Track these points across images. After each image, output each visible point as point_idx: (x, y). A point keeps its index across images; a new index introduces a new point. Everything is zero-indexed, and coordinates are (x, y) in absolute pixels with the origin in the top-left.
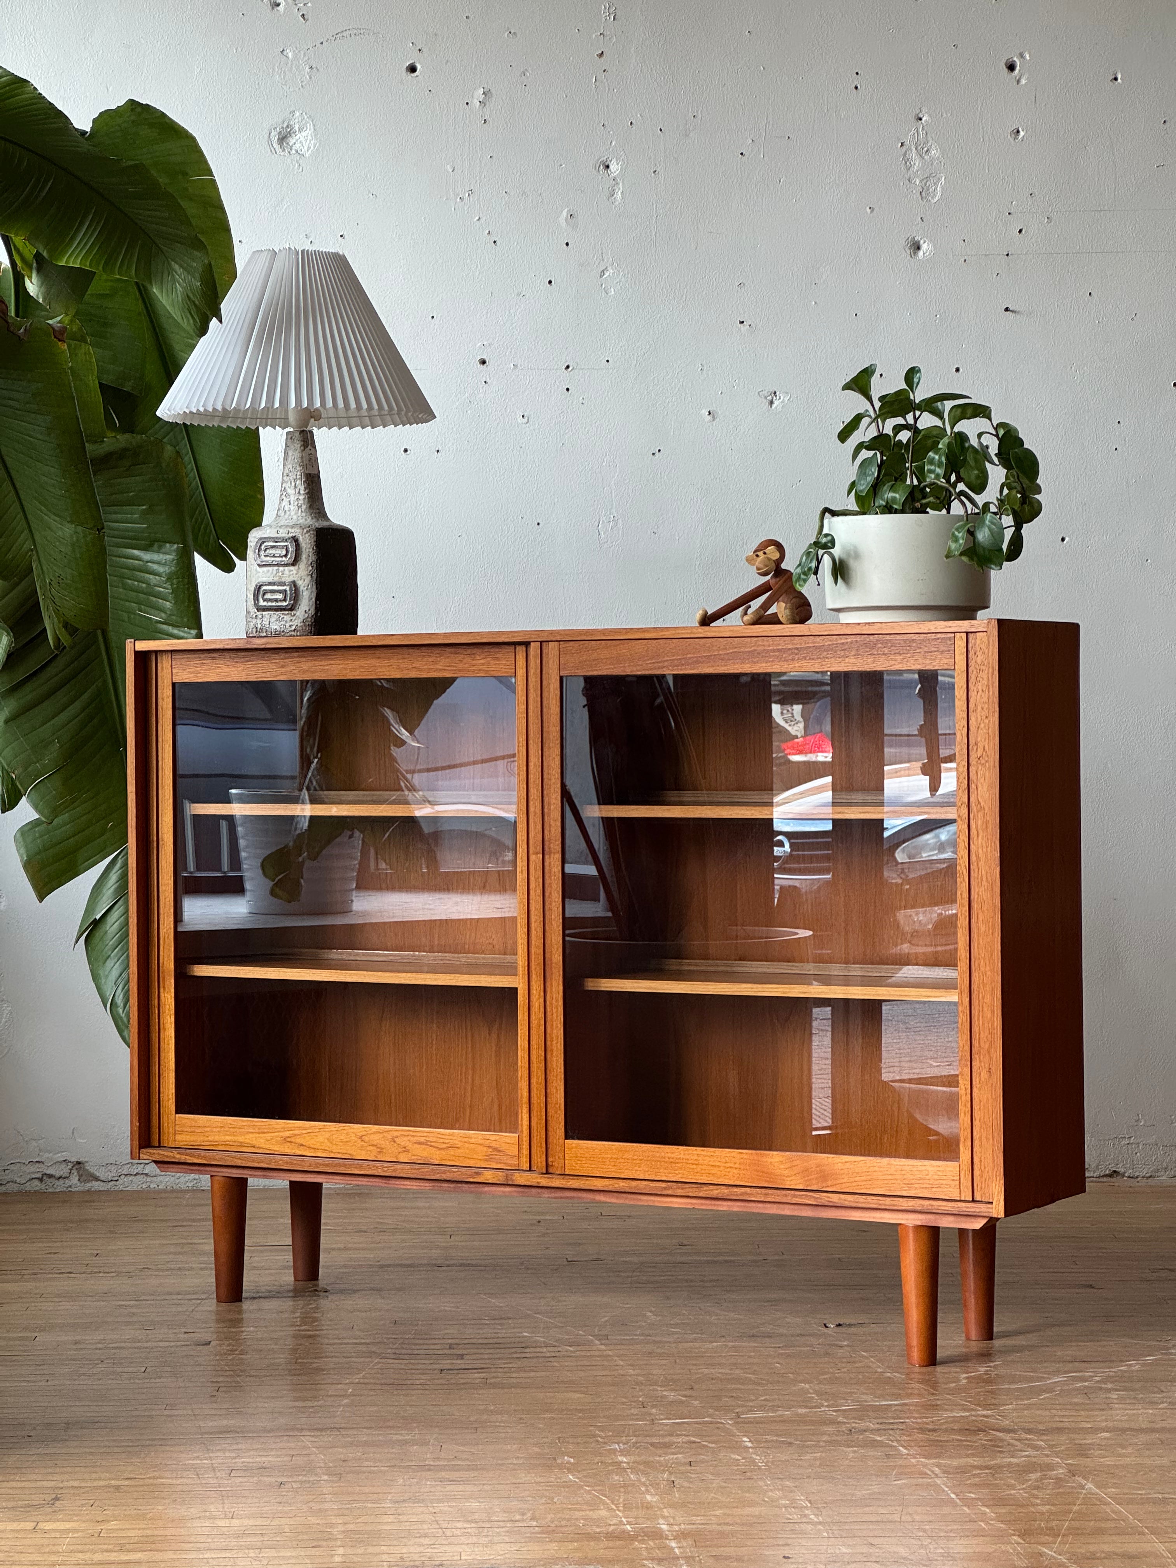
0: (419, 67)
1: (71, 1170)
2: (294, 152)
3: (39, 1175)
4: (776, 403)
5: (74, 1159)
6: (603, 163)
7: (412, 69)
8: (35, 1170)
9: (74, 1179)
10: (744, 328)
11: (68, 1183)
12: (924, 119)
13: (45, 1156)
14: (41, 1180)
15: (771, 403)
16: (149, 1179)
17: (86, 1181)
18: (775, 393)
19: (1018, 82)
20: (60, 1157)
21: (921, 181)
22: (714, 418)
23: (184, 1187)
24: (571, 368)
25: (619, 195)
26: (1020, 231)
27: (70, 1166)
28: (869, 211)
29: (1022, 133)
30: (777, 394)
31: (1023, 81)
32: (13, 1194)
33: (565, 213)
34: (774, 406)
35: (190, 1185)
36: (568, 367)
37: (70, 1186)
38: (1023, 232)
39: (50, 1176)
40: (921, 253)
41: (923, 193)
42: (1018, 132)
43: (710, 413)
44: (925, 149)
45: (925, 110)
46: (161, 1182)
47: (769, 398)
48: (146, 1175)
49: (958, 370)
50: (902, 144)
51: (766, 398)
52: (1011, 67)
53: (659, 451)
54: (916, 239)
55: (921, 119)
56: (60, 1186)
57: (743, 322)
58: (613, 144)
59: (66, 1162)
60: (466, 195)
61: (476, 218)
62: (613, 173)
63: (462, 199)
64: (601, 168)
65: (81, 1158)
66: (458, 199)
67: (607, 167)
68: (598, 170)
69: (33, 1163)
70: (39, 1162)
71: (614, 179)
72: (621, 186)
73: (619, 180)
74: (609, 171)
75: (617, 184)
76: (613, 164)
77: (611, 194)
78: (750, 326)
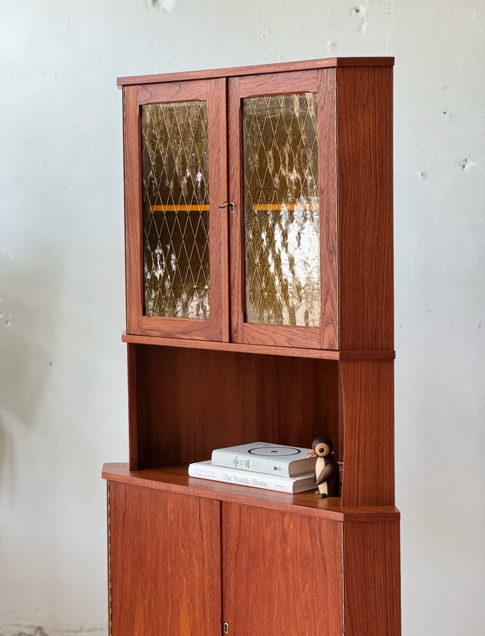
1: (36, 632)
2: (161, 9)
4: (467, 167)
5: (37, 624)
6: (354, 8)
8: (16, 630)
10: (446, 117)
13: (21, 622)
15: (464, 166)
18: (466, 160)
20: (29, 623)
22: (425, 178)
25: (364, 29)
27: (35, 629)
30: (468, 160)
33: (329, 43)
34: (465, 169)
43: (422, 174)
47: (462, 163)
51: (460, 163)
57: (445, 113)
59: (32, 626)
60: (267, 33)
61: (273, 48)
62: (361, 14)
63: (264, 36)
64: (354, 11)
65: (41, 625)
66: (262, 36)
67: (358, 11)
68: (351, 14)
69: (13, 625)
70: (18, 625)
71: (362, 19)
72: (366, 23)
73: (364, 19)
74: (358, 14)
75: (363, 22)
76: (361, 9)
77: (360, 29)
78: (450, 115)
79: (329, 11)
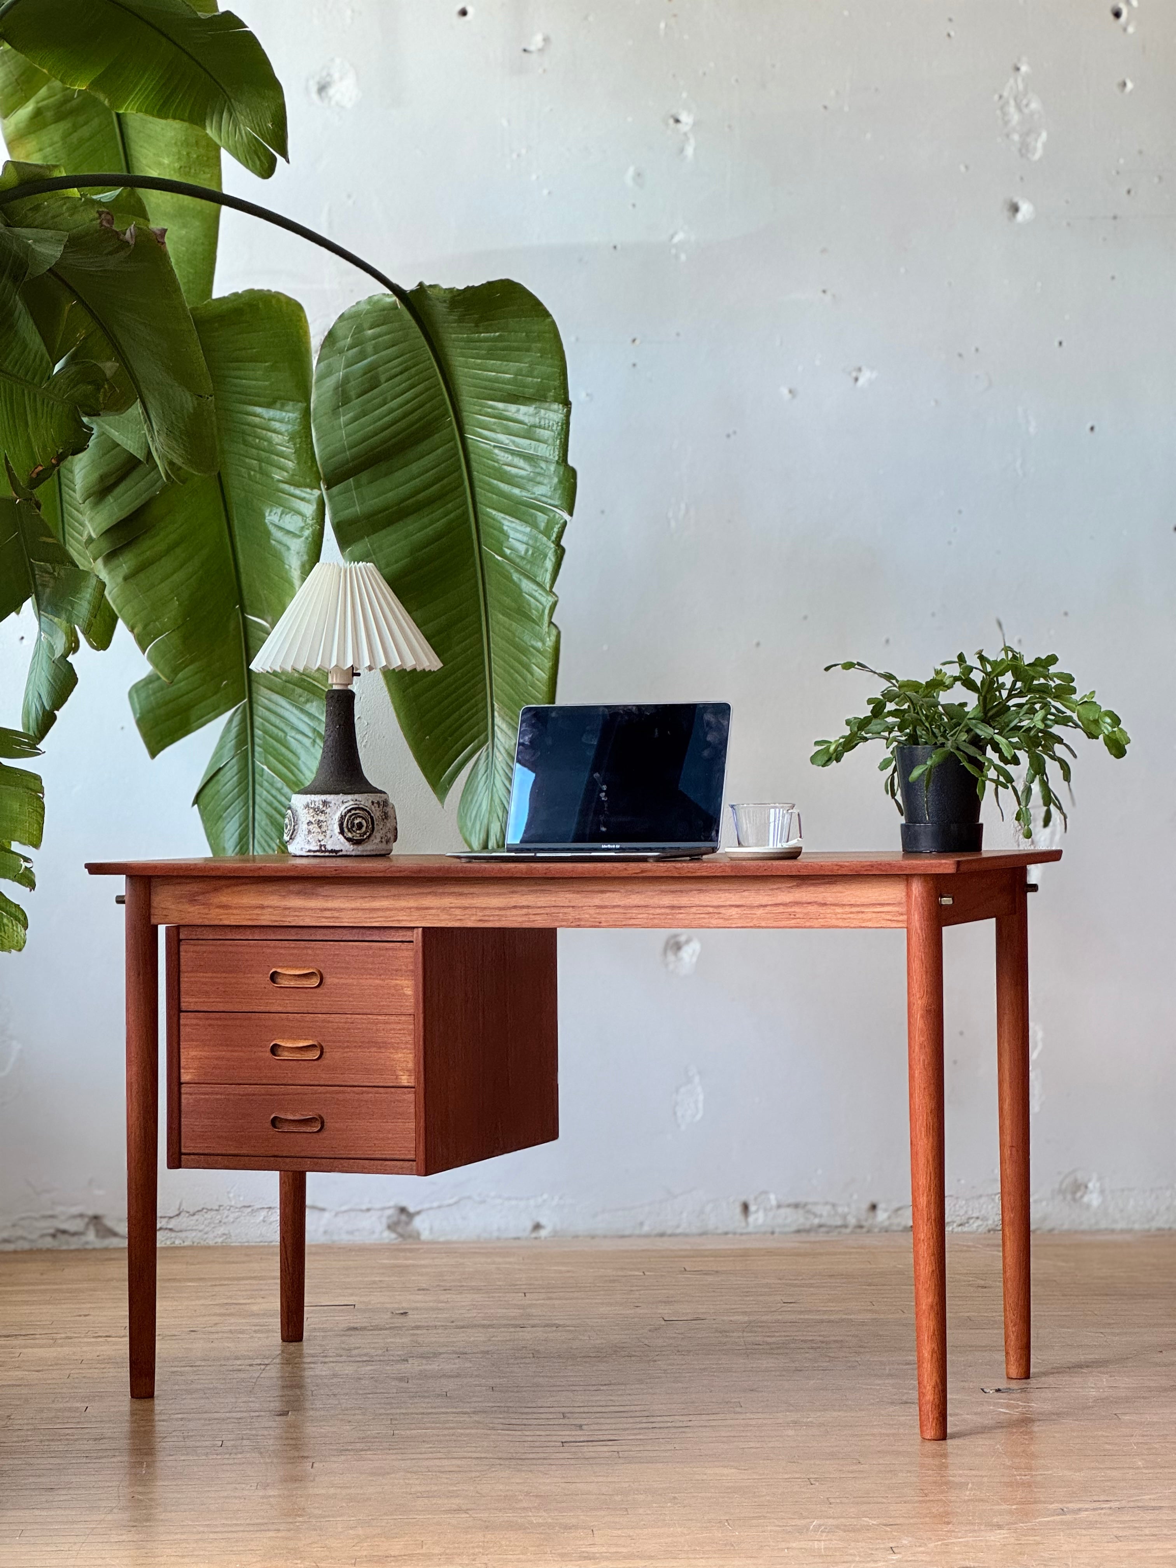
0: (470, 10)
1: (87, 1225)
2: (333, 103)
3: (52, 1231)
4: (861, 380)
5: (91, 1212)
6: (672, 116)
7: (464, 13)
8: (49, 1226)
9: (91, 1236)
10: (827, 298)
11: (84, 1239)
12: (1024, 68)
13: (59, 1209)
14: (54, 1236)
15: (856, 379)
16: (173, 1235)
17: (104, 1237)
18: (860, 370)
19: (1125, 30)
20: (75, 1210)
21: (1021, 136)
22: (794, 397)
23: (211, 1243)
24: (637, 342)
25: (689, 151)
26: (1129, 192)
27: (86, 1220)
28: (962, 168)
29: (1130, 85)
30: (864, 369)
31: (1131, 30)
32: (23, 1252)
33: (631, 171)
34: (859, 383)
35: (220, 1240)
36: (634, 341)
37: (87, 1243)
38: (1132, 193)
39: (64, 1232)
40: (1020, 216)
41: (1024, 151)
42: (1124, 84)
43: (790, 391)
44: (1025, 102)
45: (1024, 59)
46: (187, 1237)
47: (854, 374)
48: (171, 1230)
49: (1060, 343)
50: (1001, 97)
51: (850, 373)
52: (1117, 14)
53: (735, 432)
54: (1016, 199)
55: (1018, 69)
56: (75, 1243)
57: (825, 292)
58: (684, 95)
59: (81, 1216)
60: (523, 151)
61: (534, 177)
62: (684, 127)
63: (519, 156)
64: (671, 121)
65: (99, 1211)
66: (514, 156)
67: (677, 121)
68: (667, 125)
69: (45, 1217)
70: (52, 1217)
71: (685, 134)
72: (692, 141)
73: (690, 135)
74: (679, 126)
75: (688, 139)
76: (683, 117)
77: (682, 150)
78: (834, 296)
79: (630, 119)
